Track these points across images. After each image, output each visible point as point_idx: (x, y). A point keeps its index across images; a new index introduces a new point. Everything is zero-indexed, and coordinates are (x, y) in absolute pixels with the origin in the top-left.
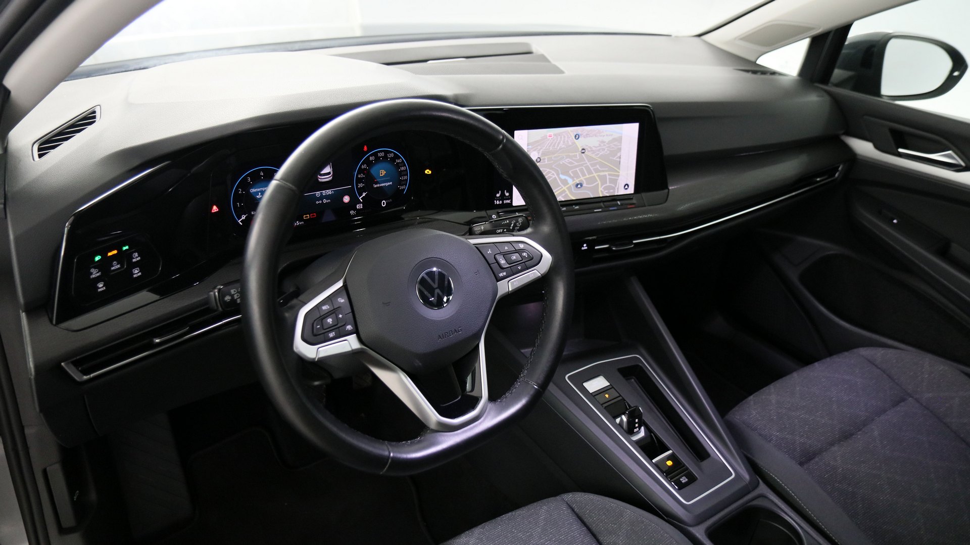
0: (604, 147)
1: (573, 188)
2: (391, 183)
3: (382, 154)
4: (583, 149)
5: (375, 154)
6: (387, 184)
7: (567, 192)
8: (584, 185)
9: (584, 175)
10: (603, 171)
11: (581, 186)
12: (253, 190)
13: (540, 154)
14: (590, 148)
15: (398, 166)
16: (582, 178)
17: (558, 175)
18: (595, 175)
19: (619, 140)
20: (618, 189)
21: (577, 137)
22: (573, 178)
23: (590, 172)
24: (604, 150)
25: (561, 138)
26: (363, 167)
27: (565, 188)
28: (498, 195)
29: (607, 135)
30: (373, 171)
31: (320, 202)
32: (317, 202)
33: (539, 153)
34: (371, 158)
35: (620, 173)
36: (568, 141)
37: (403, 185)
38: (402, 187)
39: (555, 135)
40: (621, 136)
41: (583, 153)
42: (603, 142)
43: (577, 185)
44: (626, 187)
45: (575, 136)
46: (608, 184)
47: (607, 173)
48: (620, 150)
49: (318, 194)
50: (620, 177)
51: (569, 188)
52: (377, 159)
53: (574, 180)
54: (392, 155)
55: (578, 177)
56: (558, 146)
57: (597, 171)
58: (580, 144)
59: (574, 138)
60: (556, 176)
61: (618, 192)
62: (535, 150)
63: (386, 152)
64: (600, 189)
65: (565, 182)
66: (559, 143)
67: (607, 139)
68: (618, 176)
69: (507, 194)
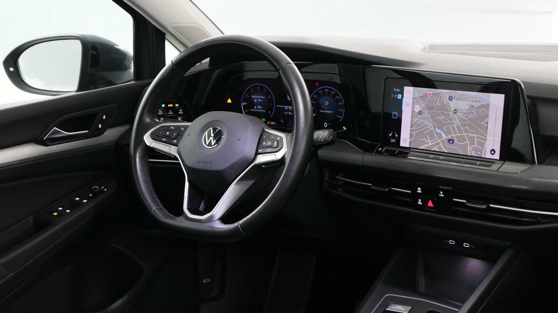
0: (473, 111)
1: (446, 142)
2: (332, 112)
3: (327, 90)
4: (455, 110)
5: (323, 90)
6: (329, 112)
7: (441, 145)
8: (456, 142)
9: (455, 133)
10: (472, 133)
11: (453, 142)
12: (253, 97)
13: (422, 108)
14: (461, 109)
15: (337, 101)
16: (454, 135)
17: (435, 128)
18: (465, 134)
19: (487, 107)
20: (485, 152)
21: (451, 98)
22: (446, 133)
23: (461, 132)
24: (473, 114)
25: (438, 97)
26: (314, 96)
27: (439, 141)
28: (390, 135)
29: (476, 101)
30: (321, 101)
31: (287, 113)
32: (285, 113)
33: (420, 107)
34: (320, 92)
35: (488, 138)
36: (443, 101)
37: (340, 115)
38: (339, 117)
39: (434, 94)
40: (489, 104)
41: (455, 113)
42: (472, 106)
43: (449, 140)
44: (493, 152)
45: (449, 98)
46: (476, 146)
47: (475, 135)
48: (487, 116)
49: (286, 107)
50: (487, 141)
51: (443, 142)
52: (324, 93)
53: (447, 136)
54: (333, 92)
55: (451, 134)
56: (435, 103)
57: (466, 131)
58: (453, 105)
59: (448, 99)
60: (433, 128)
61: (485, 155)
62: (418, 104)
63: (330, 90)
64: (469, 149)
65: (440, 136)
66: (436, 101)
67: (476, 105)
68: (486, 140)
69: (397, 136)
